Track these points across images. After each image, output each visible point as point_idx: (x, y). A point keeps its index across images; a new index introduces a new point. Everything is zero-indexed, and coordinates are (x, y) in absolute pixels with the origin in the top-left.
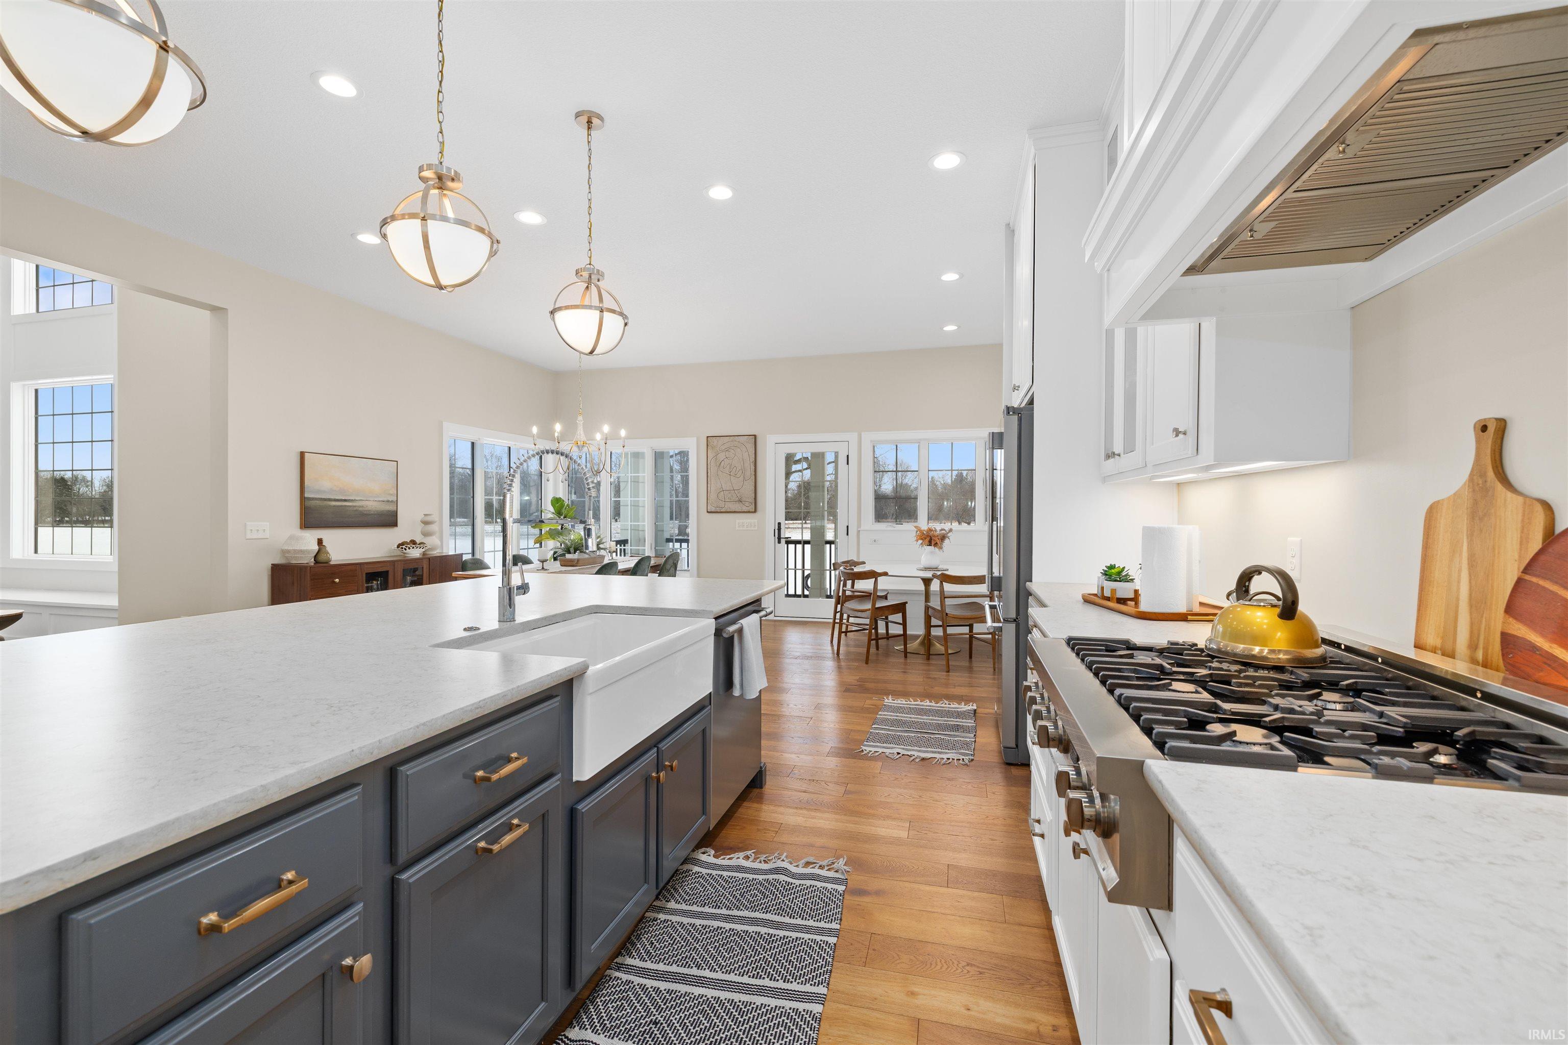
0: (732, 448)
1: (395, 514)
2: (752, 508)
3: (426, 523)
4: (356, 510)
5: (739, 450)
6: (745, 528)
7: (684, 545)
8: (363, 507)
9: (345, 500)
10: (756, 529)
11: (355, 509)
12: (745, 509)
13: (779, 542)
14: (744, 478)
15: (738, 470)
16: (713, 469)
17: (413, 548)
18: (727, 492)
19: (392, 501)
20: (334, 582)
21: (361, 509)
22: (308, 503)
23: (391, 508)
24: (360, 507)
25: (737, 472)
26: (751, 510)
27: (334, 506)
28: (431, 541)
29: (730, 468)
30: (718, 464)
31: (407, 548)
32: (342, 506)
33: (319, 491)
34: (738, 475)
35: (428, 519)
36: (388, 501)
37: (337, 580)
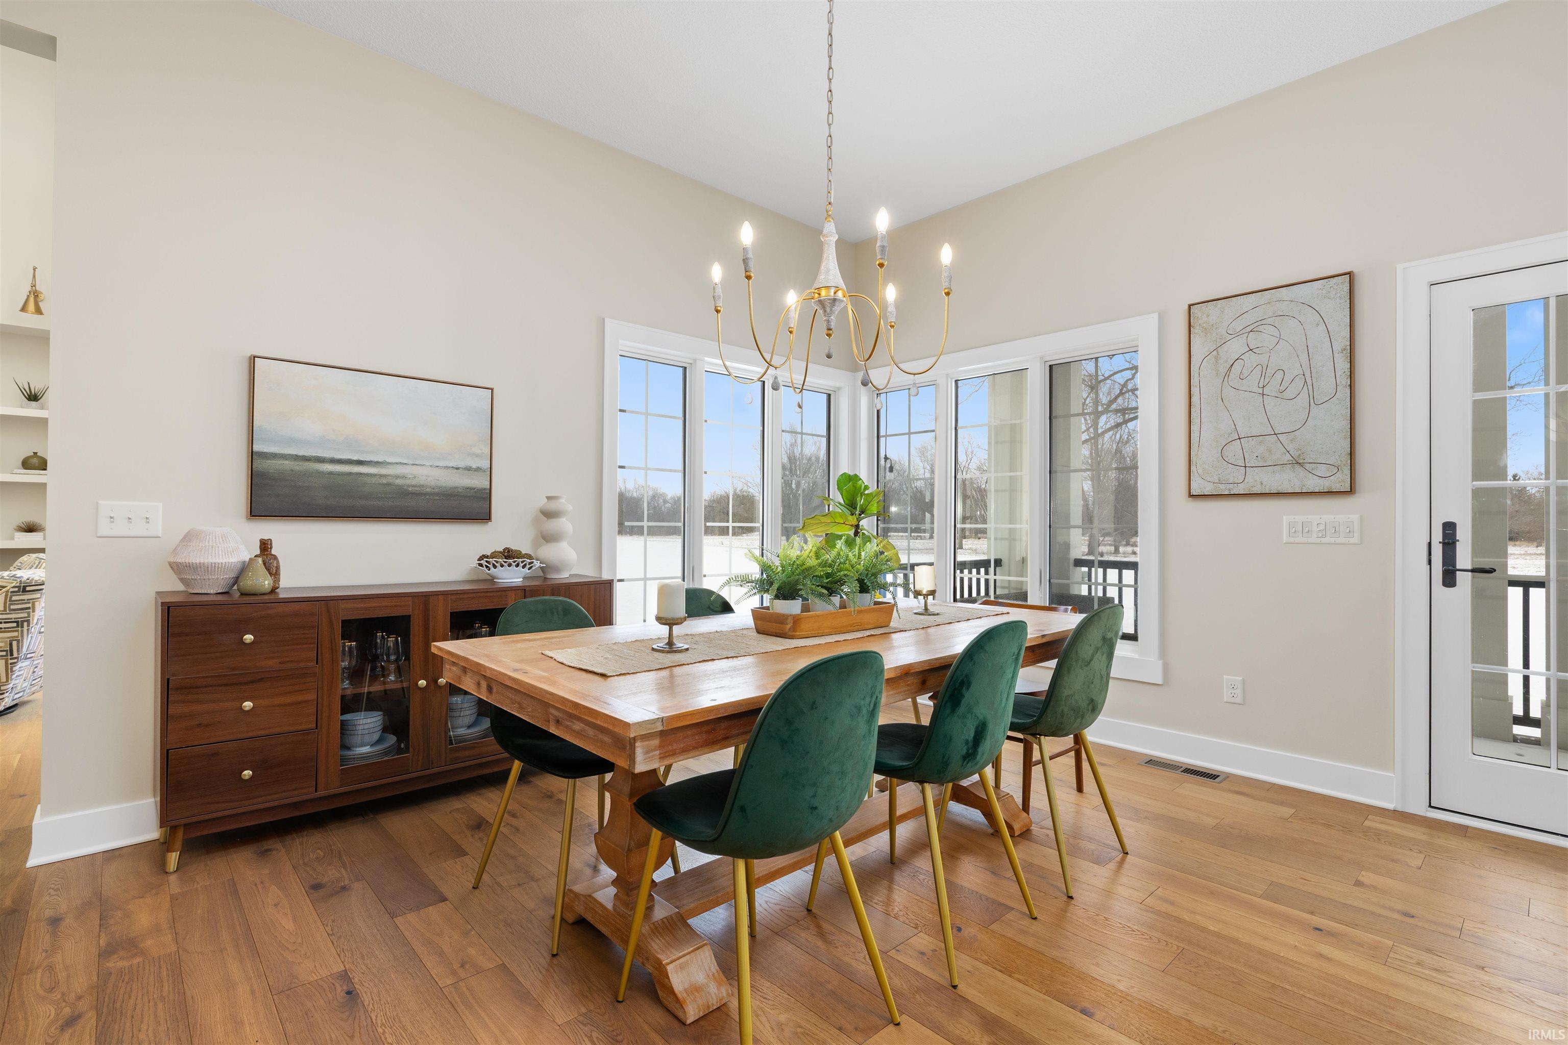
0: (1269, 321)
1: (485, 496)
2: (1341, 481)
3: (549, 514)
4: (388, 484)
5: (1293, 323)
6: (1313, 539)
7: (1128, 575)
8: (404, 477)
9: (360, 463)
10: (1356, 540)
11: (384, 481)
12: (1313, 484)
13: (1449, 579)
14: (1312, 398)
15: (1288, 378)
16: (1206, 384)
17: (510, 565)
18: (1253, 442)
19: (478, 469)
20: (241, 641)
21: (399, 482)
22: (260, 465)
23: (479, 482)
24: (397, 477)
25: (1285, 385)
26: (1337, 487)
27: (331, 473)
28: (550, 553)
29: (1263, 375)
30: (1223, 370)
31: (491, 566)
32: (350, 474)
33: (291, 441)
34: (1289, 394)
35: (552, 506)
36: (469, 469)
37: (249, 638)
